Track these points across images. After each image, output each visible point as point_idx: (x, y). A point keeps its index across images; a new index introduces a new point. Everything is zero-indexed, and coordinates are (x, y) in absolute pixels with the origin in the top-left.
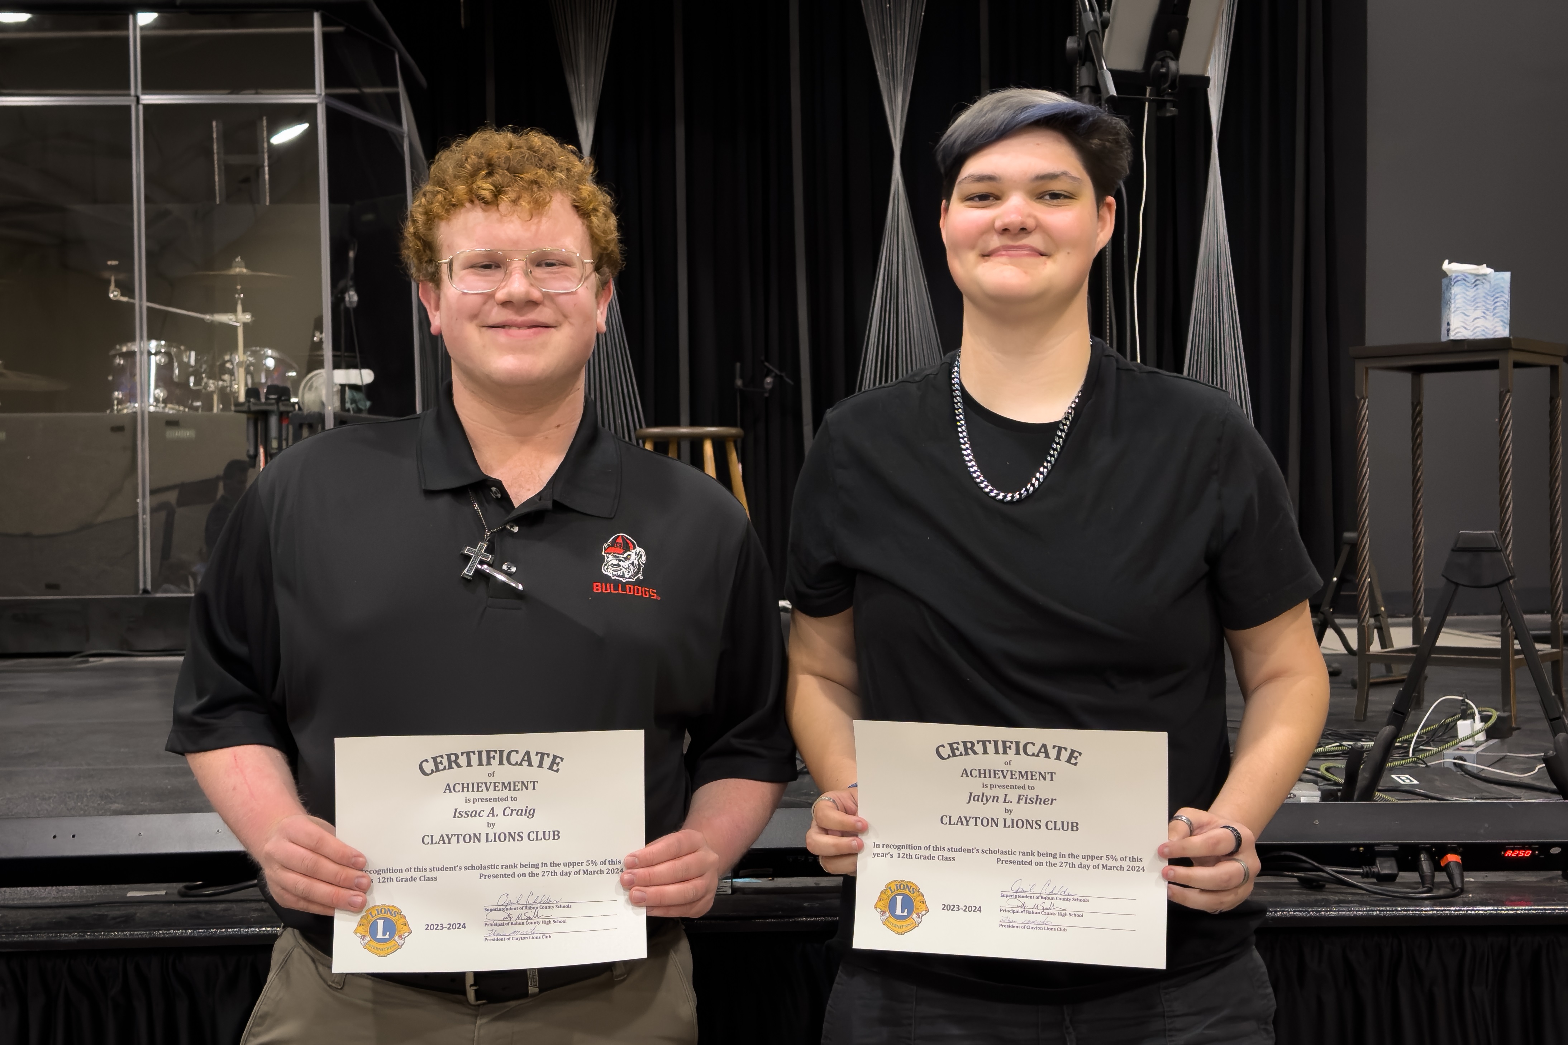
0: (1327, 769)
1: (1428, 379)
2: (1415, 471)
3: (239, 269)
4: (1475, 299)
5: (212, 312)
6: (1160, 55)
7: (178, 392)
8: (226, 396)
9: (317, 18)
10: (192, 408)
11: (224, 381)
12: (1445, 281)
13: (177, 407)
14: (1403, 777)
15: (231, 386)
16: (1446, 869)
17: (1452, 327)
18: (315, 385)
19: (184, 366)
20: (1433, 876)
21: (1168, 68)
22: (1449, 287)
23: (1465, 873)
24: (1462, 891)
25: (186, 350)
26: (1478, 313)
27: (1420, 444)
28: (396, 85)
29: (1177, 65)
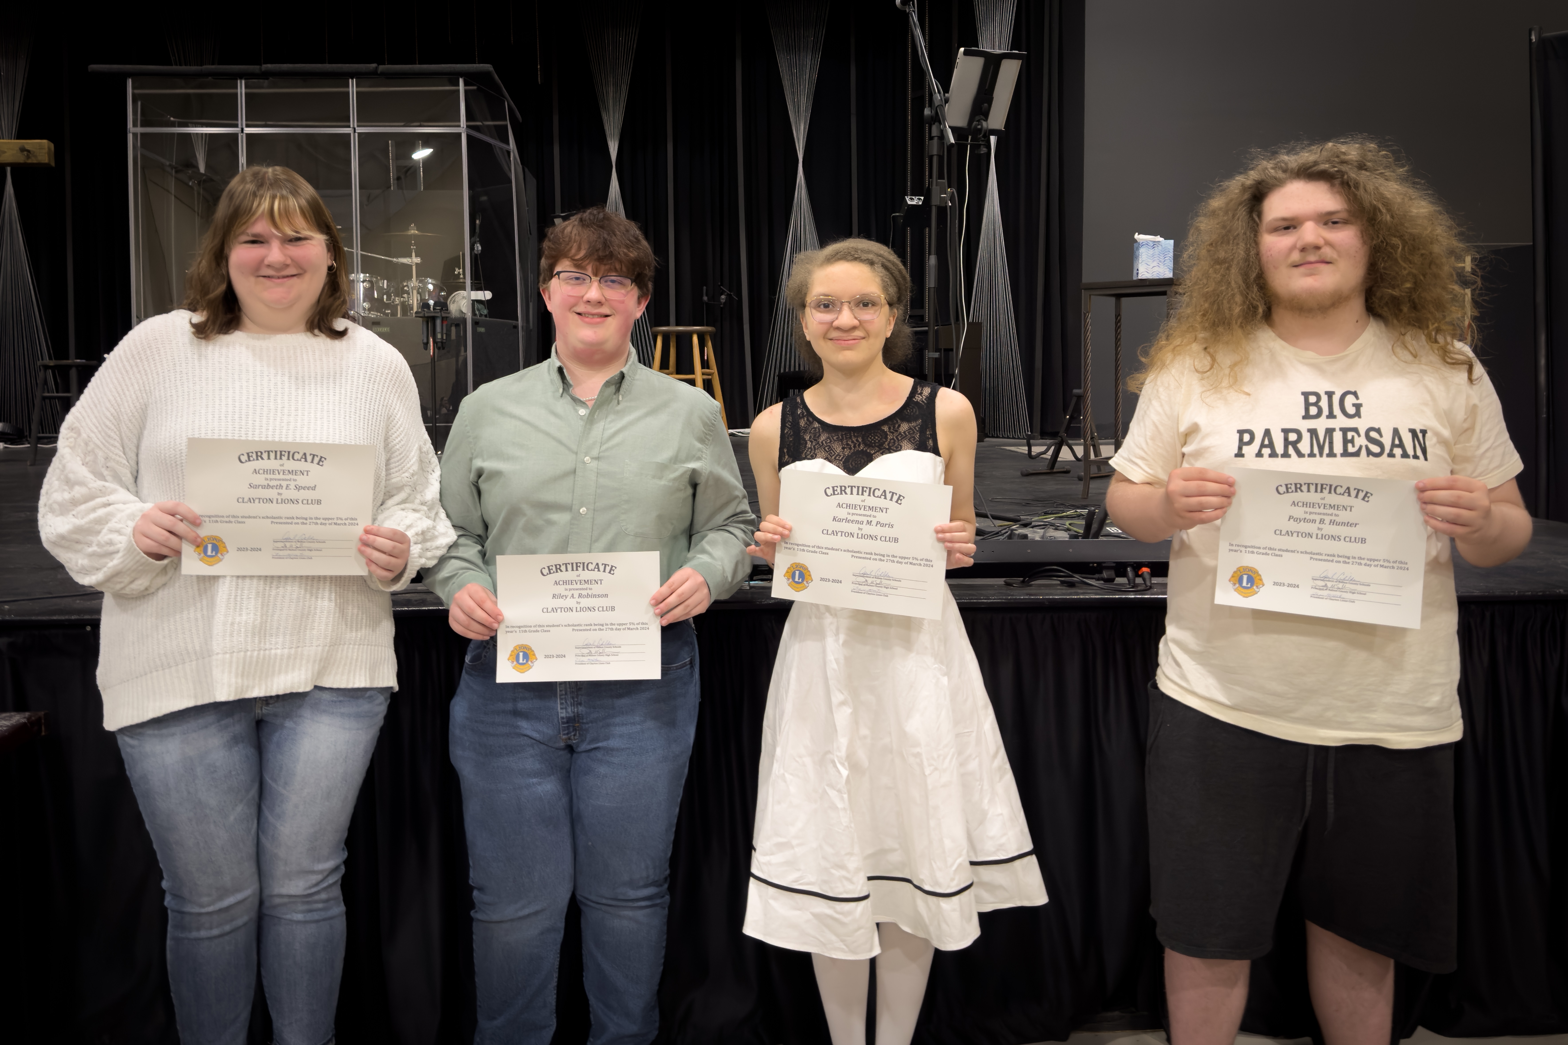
0: (1070, 524)
1: (1124, 300)
2: (1117, 354)
3: (413, 231)
4: (1153, 255)
5: (397, 257)
6: (977, 118)
8: (406, 308)
9: (461, 81)
11: (404, 298)
12: (1135, 245)
14: (1113, 529)
15: (408, 301)
16: (1141, 576)
17: (1140, 272)
18: (456, 300)
19: (381, 291)
20: (1134, 580)
21: (982, 125)
22: (1138, 249)
23: (1153, 579)
24: (1151, 588)
25: (381, 280)
26: (1155, 264)
27: (1120, 339)
28: (505, 120)
29: (987, 124)
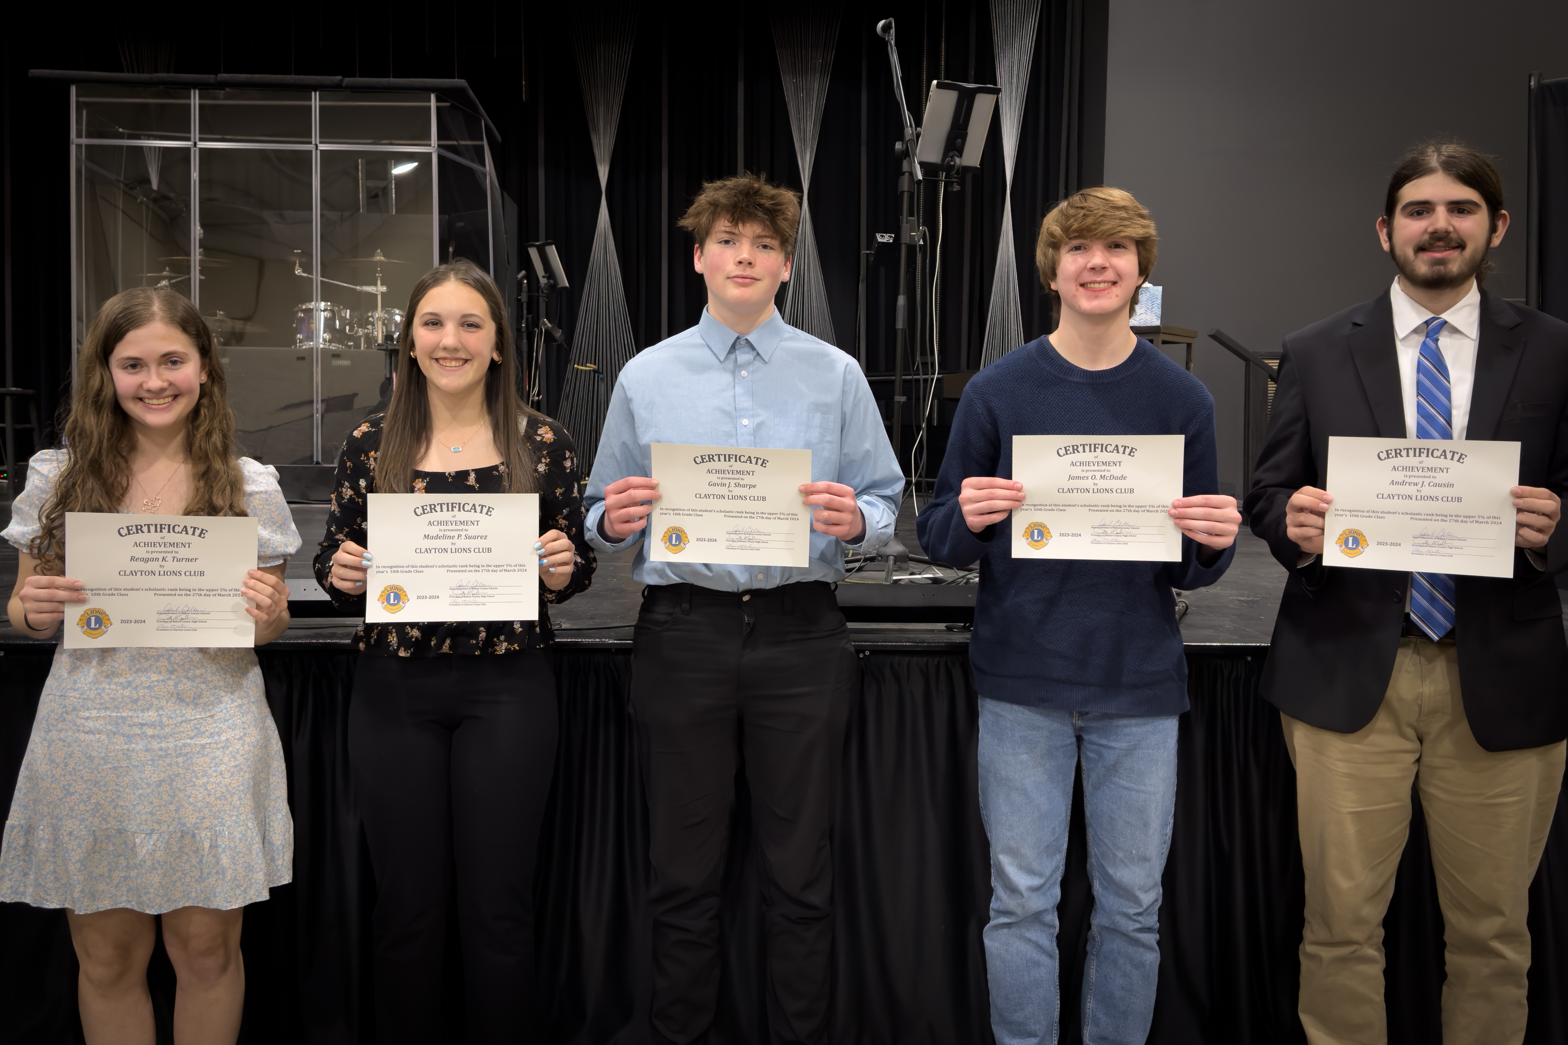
3: (379, 258)
5: (361, 285)
6: (951, 154)
7: (338, 335)
8: (370, 339)
9: (432, 97)
10: (347, 346)
11: (368, 329)
13: (337, 345)
15: (373, 333)
19: (343, 320)
21: (955, 161)
25: (343, 309)
28: (482, 140)
29: (961, 161)
